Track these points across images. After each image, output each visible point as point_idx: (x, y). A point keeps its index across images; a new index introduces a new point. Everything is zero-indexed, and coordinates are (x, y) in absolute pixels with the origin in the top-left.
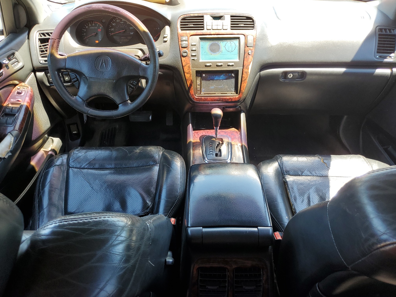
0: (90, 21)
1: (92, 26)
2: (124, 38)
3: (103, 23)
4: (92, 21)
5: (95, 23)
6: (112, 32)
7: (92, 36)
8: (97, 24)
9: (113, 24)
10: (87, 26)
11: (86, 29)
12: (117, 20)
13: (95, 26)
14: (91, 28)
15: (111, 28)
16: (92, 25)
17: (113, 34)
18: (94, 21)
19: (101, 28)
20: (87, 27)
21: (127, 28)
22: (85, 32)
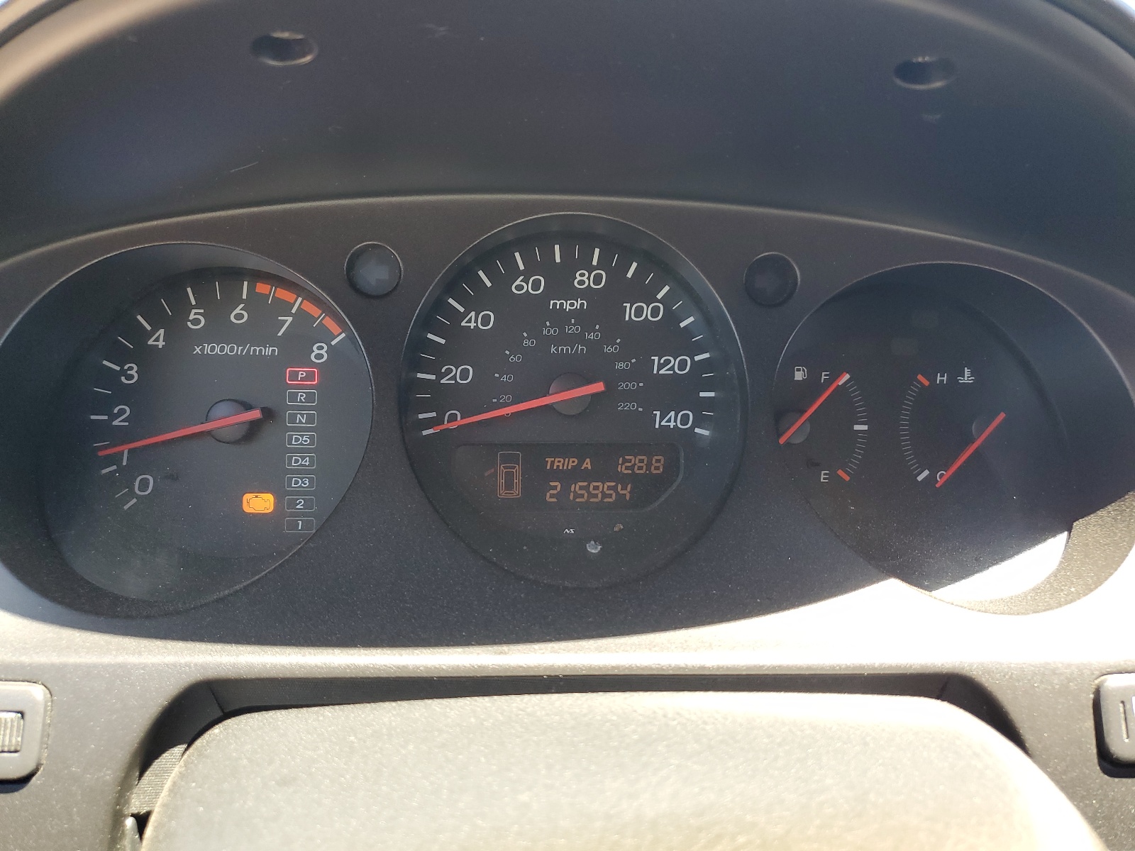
0: (202, 276)
1: (219, 329)
2: (573, 462)
3: (368, 296)
4: (234, 275)
5: (254, 304)
6: (442, 398)
7: (209, 433)
8: (285, 308)
9: (472, 321)
10: (154, 330)
11: (143, 355)
12: (515, 273)
13: (262, 327)
14: (203, 356)
15: (445, 356)
16: (217, 314)
17: (456, 420)
18: (257, 276)
19: (320, 352)
20: (158, 340)
21: (621, 365)
22: (125, 394)
